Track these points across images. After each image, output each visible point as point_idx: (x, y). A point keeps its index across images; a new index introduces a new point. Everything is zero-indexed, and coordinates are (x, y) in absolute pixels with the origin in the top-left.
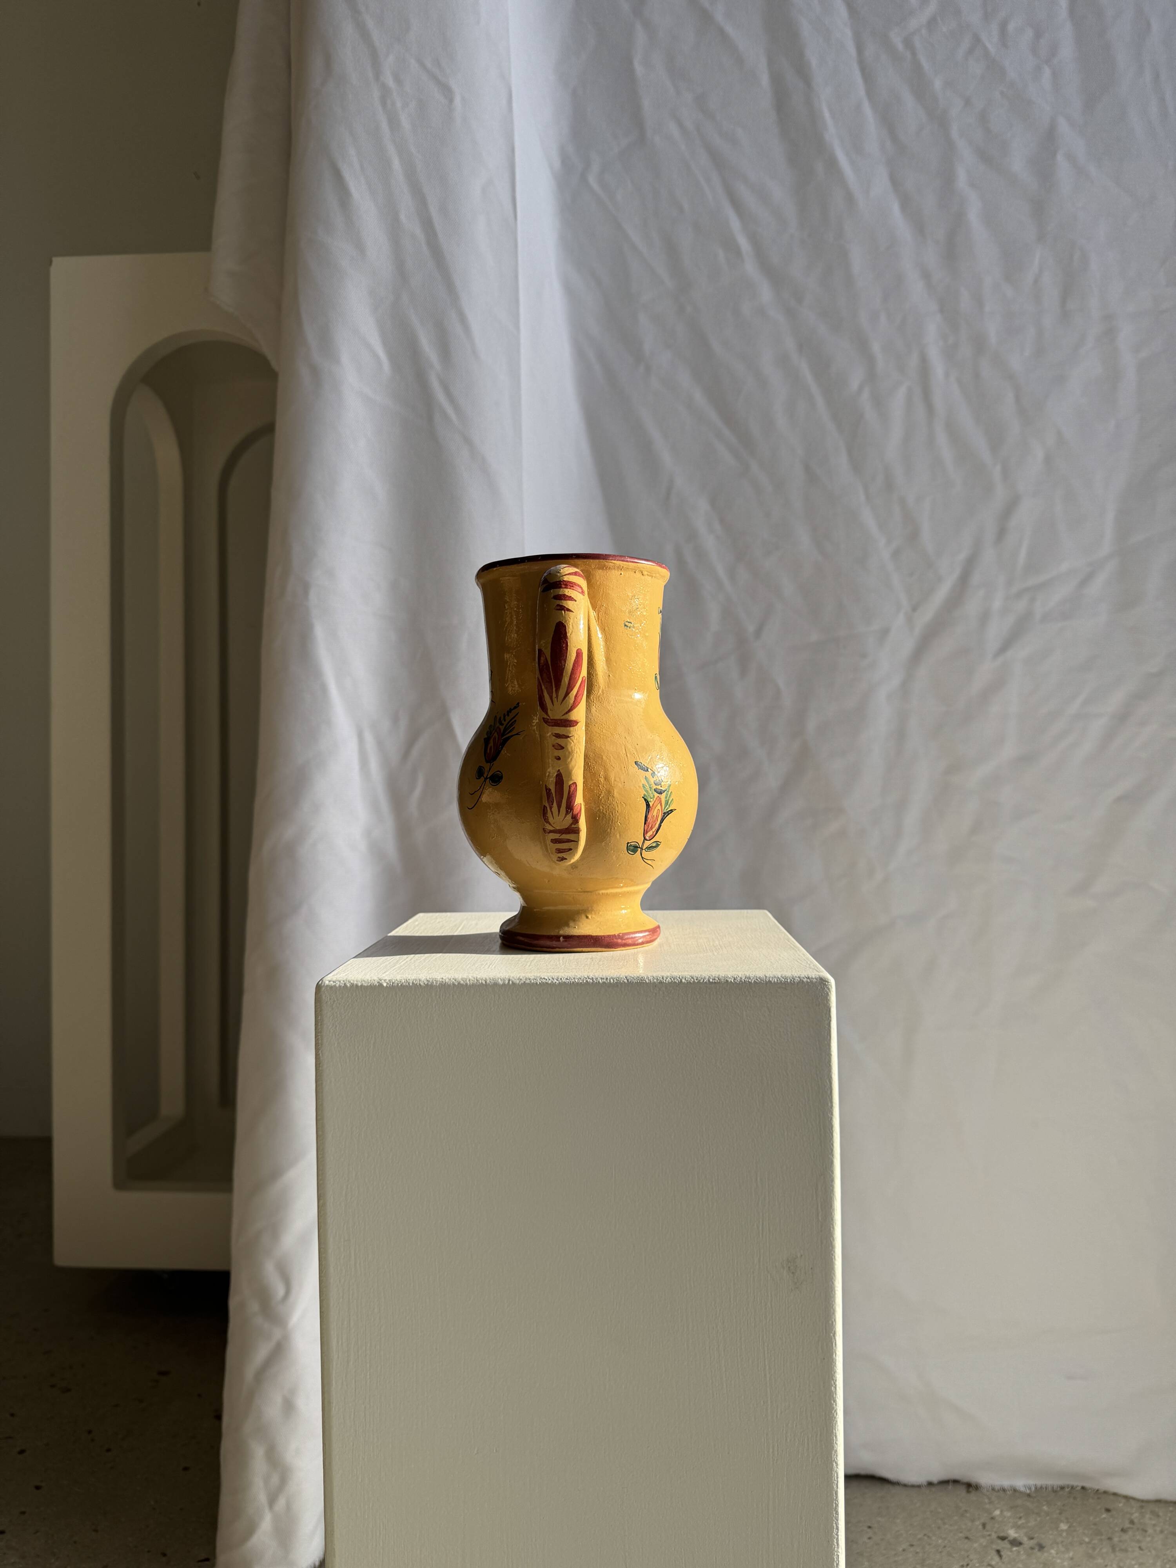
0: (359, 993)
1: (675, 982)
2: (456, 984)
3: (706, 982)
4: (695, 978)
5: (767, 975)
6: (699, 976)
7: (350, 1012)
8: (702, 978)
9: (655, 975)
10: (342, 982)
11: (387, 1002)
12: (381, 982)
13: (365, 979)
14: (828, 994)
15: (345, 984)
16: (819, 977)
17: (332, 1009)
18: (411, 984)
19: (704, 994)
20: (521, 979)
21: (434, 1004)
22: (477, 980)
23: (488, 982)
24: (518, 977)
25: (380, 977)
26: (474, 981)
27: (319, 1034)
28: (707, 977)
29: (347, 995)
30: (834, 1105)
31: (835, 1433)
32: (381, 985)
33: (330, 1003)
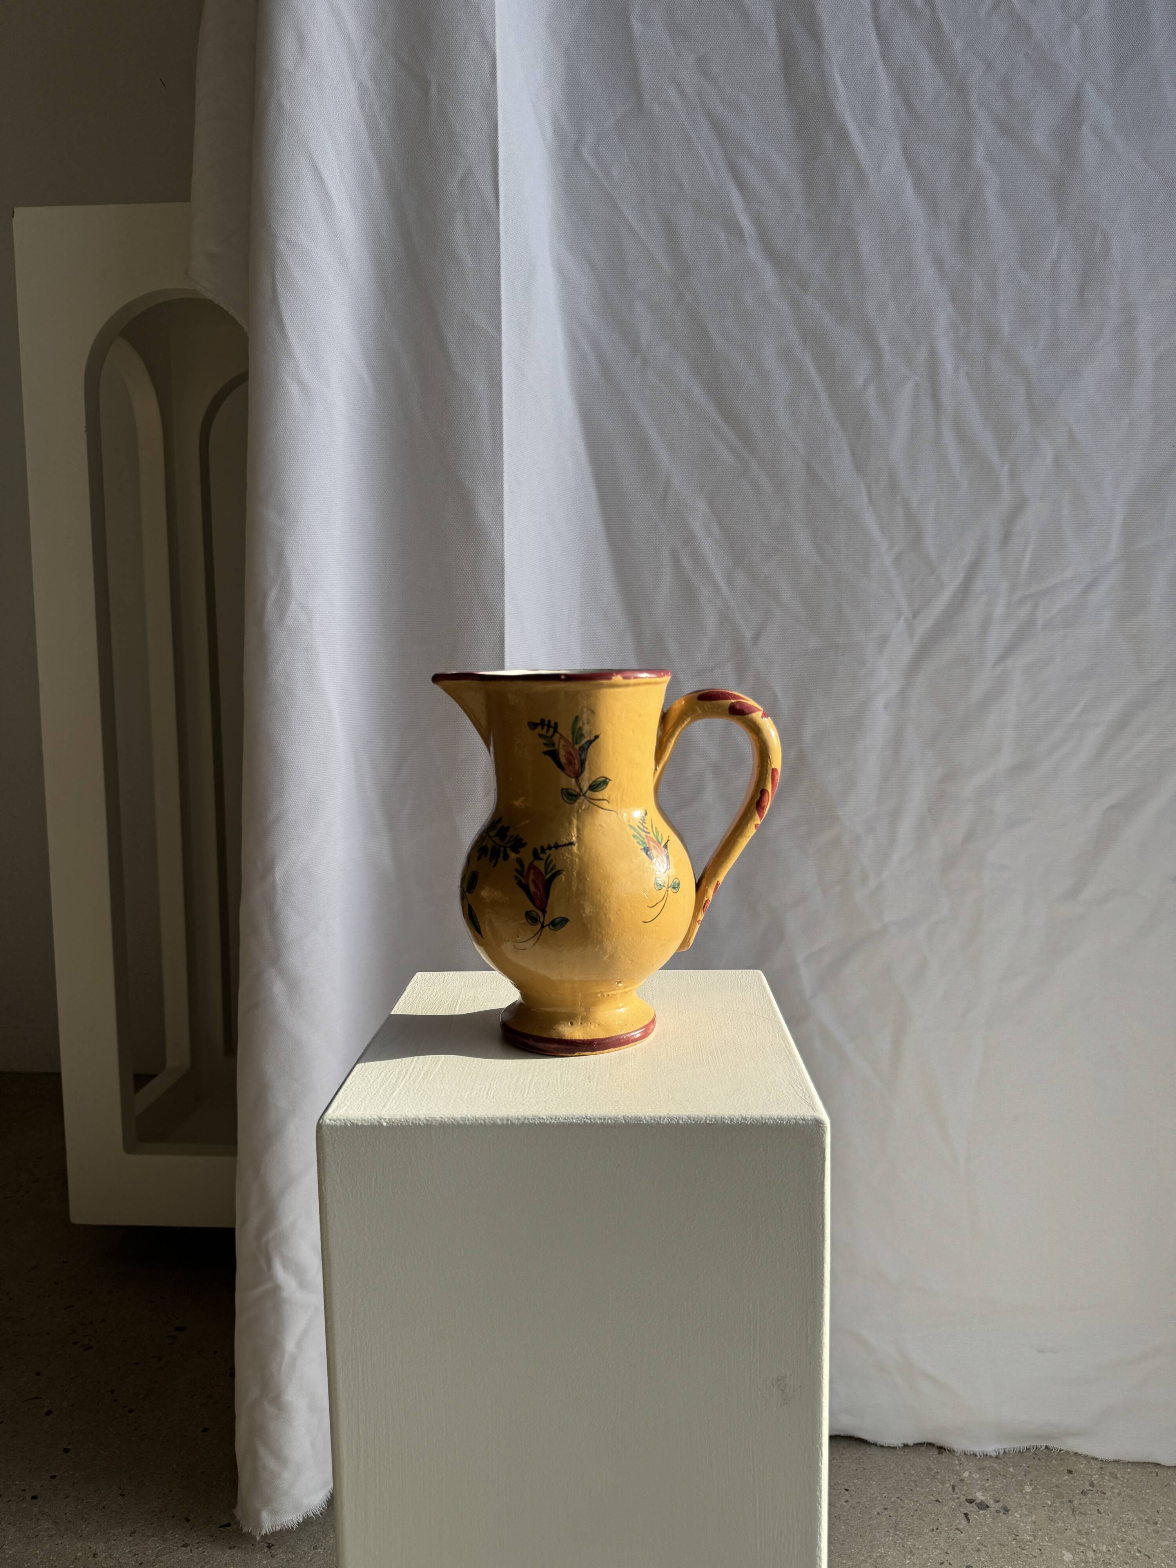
0: (360, 1132)
1: (672, 1123)
2: (455, 1124)
3: (703, 1123)
4: (692, 1119)
5: (763, 1117)
6: (696, 1116)
7: (352, 1150)
8: (699, 1119)
9: (652, 1115)
10: (342, 1120)
11: (387, 1142)
12: (380, 1121)
13: (365, 1118)
14: (823, 1136)
15: (345, 1123)
16: (815, 1119)
17: (334, 1147)
18: (410, 1124)
19: (701, 1136)
20: (519, 1119)
21: (433, 1143)
22: (476, 1120)
23: (487, 1121)
24: (516, 1116)
25: (380, 1116)
26: (473, 1120)
27: (321, 1171)
28: (704, 1118)
29: (347, 1134)
30: (826, 1239)
31: (820, 1532)
32: (381, 1125)
33: (332, 1142)
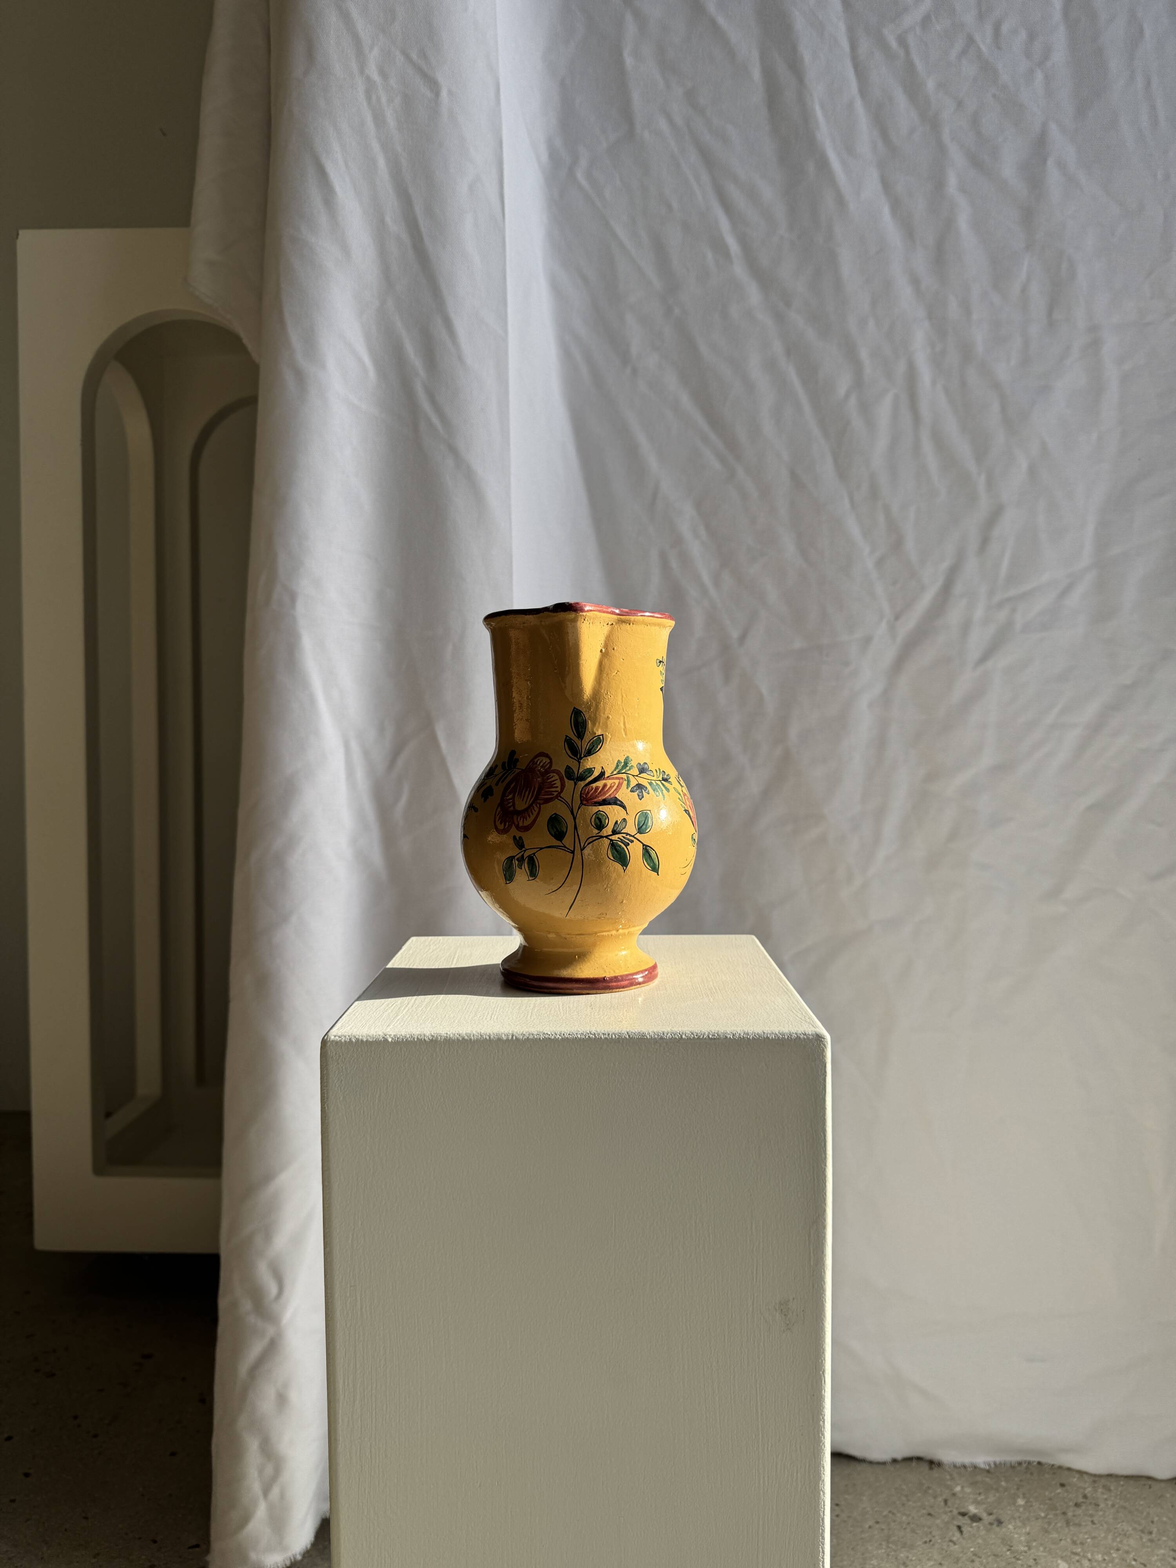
0: (364, 1048)
1: (676, 1039)
2: (460, 1040)
3: (706, 1039)
4: (695, 1034)
5: (765, 1032)
6: (699, 1032)
7: (356, 1067)
8: (702, 1034)
9: (655, 1031)
10: (347, 1037)
11: (391, 1058)
12: (386, 1038)
13: (370, 1034)
14: (824, 1050)
15: (350, 1039)
16: (815, 1032)
17: (338, 1064)
18: (416, 1040)
19: (703, 1050)
20: (524, 1035)
21: (438, 1059)
22: (481, 1036)
23: (492, 1037)
24: (521, 1032)
25: (385, 1032)
26: (478, 1036)
27: (325, 1088)
28: (707, 1034)
29: (352, 1050)
30: (827, 1155)
32: (386, 1040)
33: (336, 1058)
